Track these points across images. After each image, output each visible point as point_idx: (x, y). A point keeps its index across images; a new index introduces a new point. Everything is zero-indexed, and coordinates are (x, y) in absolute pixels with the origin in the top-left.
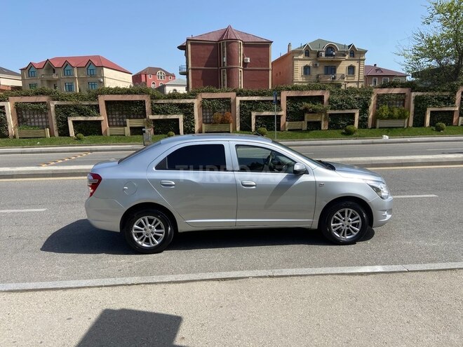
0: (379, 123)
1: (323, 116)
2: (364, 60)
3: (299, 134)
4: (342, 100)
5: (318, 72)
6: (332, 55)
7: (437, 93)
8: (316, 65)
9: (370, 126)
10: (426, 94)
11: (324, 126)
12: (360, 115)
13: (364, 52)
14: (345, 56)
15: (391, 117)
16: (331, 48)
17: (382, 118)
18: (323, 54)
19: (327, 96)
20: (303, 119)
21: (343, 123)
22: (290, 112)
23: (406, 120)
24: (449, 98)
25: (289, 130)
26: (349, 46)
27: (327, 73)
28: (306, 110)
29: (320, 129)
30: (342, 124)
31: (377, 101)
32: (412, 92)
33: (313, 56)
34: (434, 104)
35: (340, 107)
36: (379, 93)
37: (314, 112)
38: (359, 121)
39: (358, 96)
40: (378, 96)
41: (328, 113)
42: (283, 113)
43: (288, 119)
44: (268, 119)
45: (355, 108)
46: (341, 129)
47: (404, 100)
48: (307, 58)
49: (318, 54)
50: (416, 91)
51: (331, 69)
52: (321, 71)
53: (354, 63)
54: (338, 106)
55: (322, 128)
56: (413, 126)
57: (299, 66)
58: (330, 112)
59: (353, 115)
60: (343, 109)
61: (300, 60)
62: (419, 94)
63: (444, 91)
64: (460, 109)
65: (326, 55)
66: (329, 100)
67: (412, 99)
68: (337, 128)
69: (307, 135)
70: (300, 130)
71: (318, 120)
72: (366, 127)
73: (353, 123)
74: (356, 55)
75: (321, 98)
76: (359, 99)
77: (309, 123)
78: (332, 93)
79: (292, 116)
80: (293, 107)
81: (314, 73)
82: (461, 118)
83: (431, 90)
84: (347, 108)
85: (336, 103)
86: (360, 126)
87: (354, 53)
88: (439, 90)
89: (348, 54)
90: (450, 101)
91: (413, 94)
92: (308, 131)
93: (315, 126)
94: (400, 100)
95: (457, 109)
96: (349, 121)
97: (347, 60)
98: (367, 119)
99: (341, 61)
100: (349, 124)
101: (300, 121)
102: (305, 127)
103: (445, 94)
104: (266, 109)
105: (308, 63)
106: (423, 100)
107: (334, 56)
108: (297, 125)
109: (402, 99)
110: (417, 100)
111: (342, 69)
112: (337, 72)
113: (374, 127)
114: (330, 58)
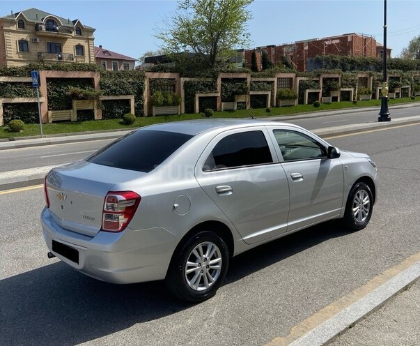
0: (155, 111)
1: (96, 103)
2: (93, 39)
3: (69, 127)
4: (115, 85)
5: (39, 50)
6: (54, 30)
7: (202, 79)
8: (35, 40)
9: (146, 113)
10: (193, 79)
11: (98, 115)
12: (135, 102)
13: (92, 31)
14: (71, 33)
15: (166, 104)
16: (52, 22)
17: (158, 105)
18: (44, 27)
19: (97, 79)
20: (70, 107)
21: (119, 111)
22: (53, 98)
23: (179, 106)
24: (212, 84)
25: (53, 122)
26: (74, 22)
27: (50, 51)
28: (75, 96)
29: (94, 119)
30: (118, 113)
31: (150, 87)
32: (180, 77)
33: (30, 29)
34: (201, 91)
35: (114, 92)
36: (151, 77)
37: (85, 98)
38: (136, 108)
39: (131, 80)
40: (151, 81)
41: (101, 99)
42: (43, 99)
43: (50, 108)
44: (22, 108)
45: (130, 94)
46: (116, 118)
47: (174, 86)
48: (21, 30)
49: (37, 27)
50: (184, 77)
51: (55, 47)
52: (42, 48)
53: (82, 42)
54: (112, 91)
55: (96, 118)
56: (185, 112)
57: (13, 39)
58: (103, 98)
59: (128, 102)
60: (117, 95)
61: (12, 31)
62: (187, 79)
63: (207, 77)
64: (221, 95)
65: (47, 29)
66: (100, 84)
67: (182, 85)
68: (112, 116)
69: (80, 127)
70: (68, 121)
71: (90, 108)
72: (142, 115)
73: (129, 111)
74: (83, 33)
75: (90, 82)
76: (133, 84)
77: (78, 111)
78: (102, 75)
79: (54, 103)
80: (57, 91)
81: (35, 50)
82: (223, 103)
83: (196, 76)
84: (121, 94)
85: (109, 87)
86: (136, 114)
87: (81, 31)
88: (203, 76)
89: (73, 30)
90: (212, 87)
91: (183, 80)
92: (78, 122)
93: (86, 115)
94: (171, 85)
95: (219, 95)
96: (125, 108)
97: (73, 38)
98: (143, 105)
99: (67, 39)
100: (125, 112)
101: (67, 109)
102: (74, 117)
103: (208, 80)
104: (19, 95)
105: (25, 37)
106: (191, 85)
107: (57, 31)
108: (63, 114)
109: (172, 84)
110: (187, 85)
111: (69, 47)
112: (64, 51)
113: (150, 115)
114: (53, 34)
